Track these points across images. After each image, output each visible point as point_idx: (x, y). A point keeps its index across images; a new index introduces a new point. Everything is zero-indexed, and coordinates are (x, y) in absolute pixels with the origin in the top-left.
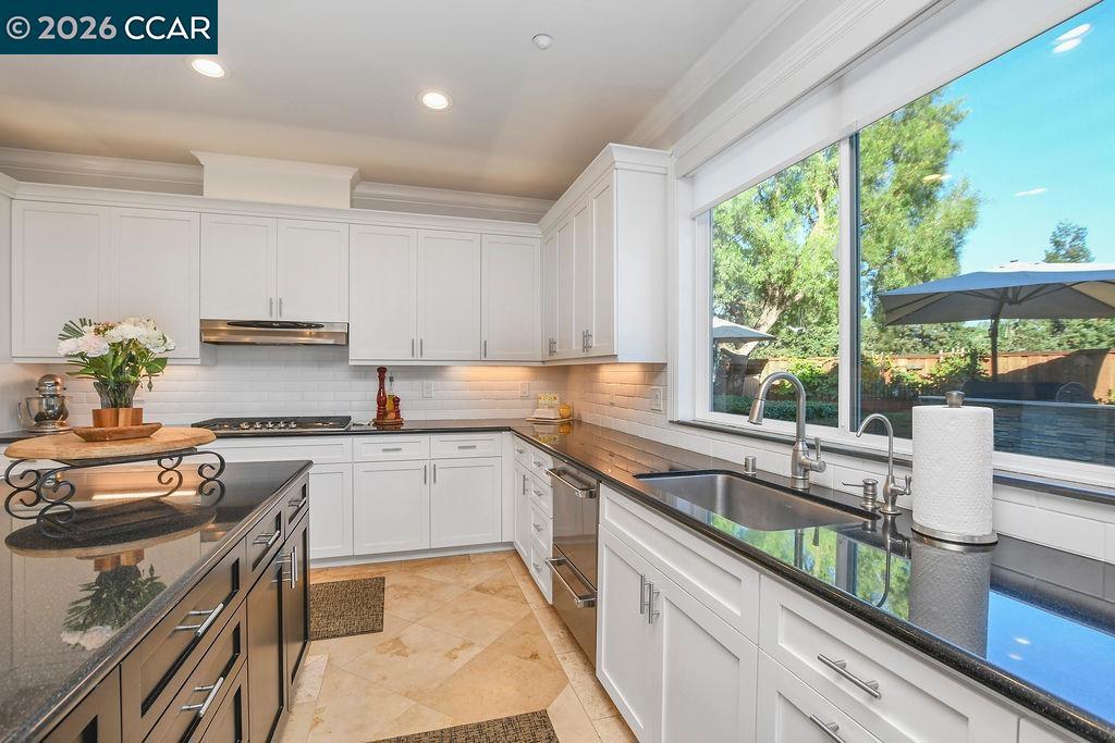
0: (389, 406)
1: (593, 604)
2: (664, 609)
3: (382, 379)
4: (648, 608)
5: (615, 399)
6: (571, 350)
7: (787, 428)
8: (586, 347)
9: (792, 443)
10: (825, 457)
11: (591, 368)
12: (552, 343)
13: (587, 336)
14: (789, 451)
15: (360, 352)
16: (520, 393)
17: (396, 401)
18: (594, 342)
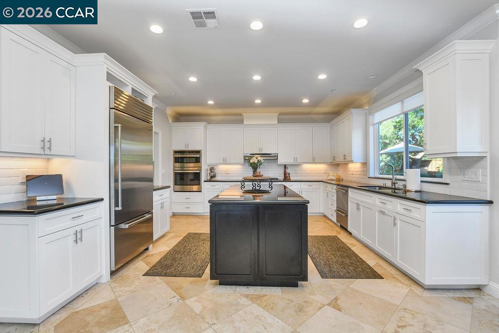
0: (287, 175)
1: (347, 216)
2: (361, 208)
3: (285, 168)
4: (358, 209)
5: (353, 173)
6: (340, 159)
7: (391, 177)
8: (345, 159)
9: (391, 179)
10: (397, 181)
11: (346, 164)
12: (334, 157)
13: (345, 156)
14: (391, 181)
15: (281, 161)
16: (323, 172)
17: (289, 174)
18: (347, 157)
